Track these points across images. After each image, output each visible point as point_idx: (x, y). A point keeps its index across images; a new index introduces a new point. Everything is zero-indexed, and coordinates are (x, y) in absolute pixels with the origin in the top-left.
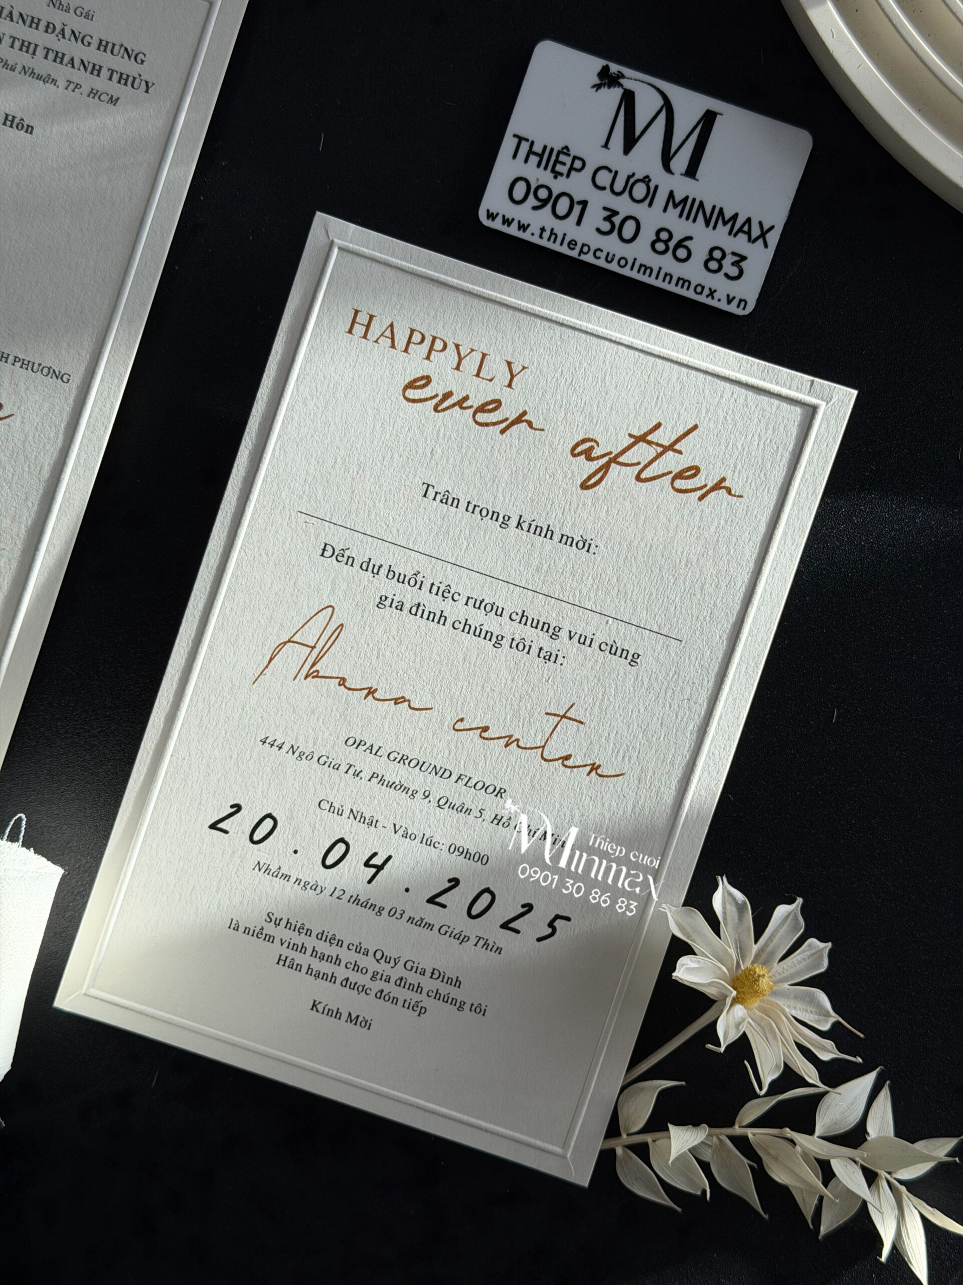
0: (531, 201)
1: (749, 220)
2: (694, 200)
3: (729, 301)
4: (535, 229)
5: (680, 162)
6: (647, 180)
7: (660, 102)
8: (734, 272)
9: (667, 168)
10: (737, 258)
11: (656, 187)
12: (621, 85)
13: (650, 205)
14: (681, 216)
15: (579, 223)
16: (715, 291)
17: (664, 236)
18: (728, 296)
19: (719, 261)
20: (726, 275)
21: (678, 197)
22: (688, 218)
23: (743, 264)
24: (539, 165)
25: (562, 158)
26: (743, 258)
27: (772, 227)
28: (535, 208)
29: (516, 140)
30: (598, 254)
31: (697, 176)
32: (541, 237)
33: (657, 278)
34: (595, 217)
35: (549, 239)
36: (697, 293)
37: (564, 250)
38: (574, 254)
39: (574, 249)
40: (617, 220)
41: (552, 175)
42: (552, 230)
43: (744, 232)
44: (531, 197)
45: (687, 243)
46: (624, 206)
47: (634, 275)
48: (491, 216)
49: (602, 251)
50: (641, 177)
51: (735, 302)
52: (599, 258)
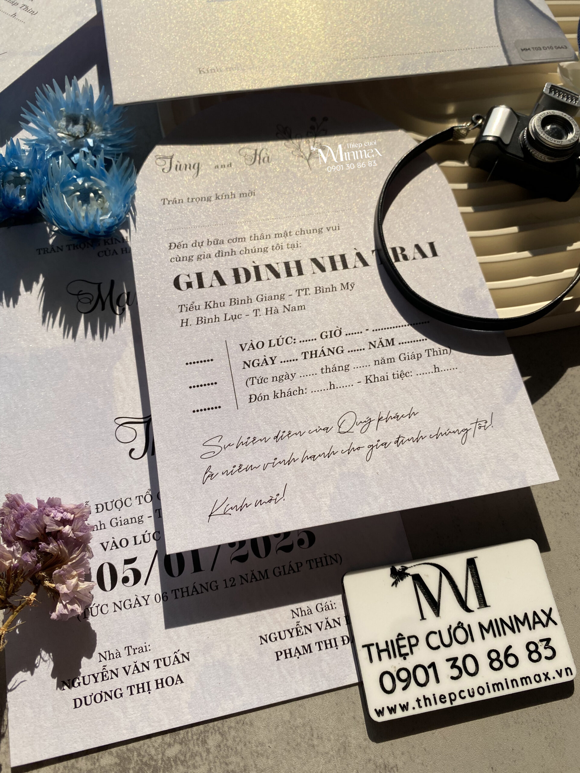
0: (400, 685)
1: (535, 613)
2: (496, 620)
3: (560, 675)
4: (413, 704)
5: (472, 601)
6: (460, 625)
7: (437, 571)
8: (549, 653)
9: (468, 610)
10: (544, 643)
11: (469, 626)
12: (408, 574)
13: (473, 640)
14: (495, 636)
15: (438, 681)
16: (547, 673)
17: (494, 655)
18: (557, 671)
19: (536, 651)
20: (547, 658)
21: (486, 625)
22: (500, 635)
23: (551, 644)
24: (390, 657)
25: (401, 643)
26: (548, 640)
27: (551, 609)
28: (404, 689)
29: (366, 649)
30: (463, 695)
31: (488, 605)
32: (420, 707)
33: (508, 688)
34: (444, 670)
35: (426, 705)
36: (538, 682)
37: (440, 706)
38: (448, 705)
39: (446, 701)
40: (459, 663)
41: (402, 658)
42: (424, 696)
43: (538, 623)
44: (397, 681)
45: (510, 652)
46: (457, 651)
47: (493, 695)
48: (380, 713)
49: (463, 691)
50: (457, 625)
51: (564, 673)
52: (464, 698)
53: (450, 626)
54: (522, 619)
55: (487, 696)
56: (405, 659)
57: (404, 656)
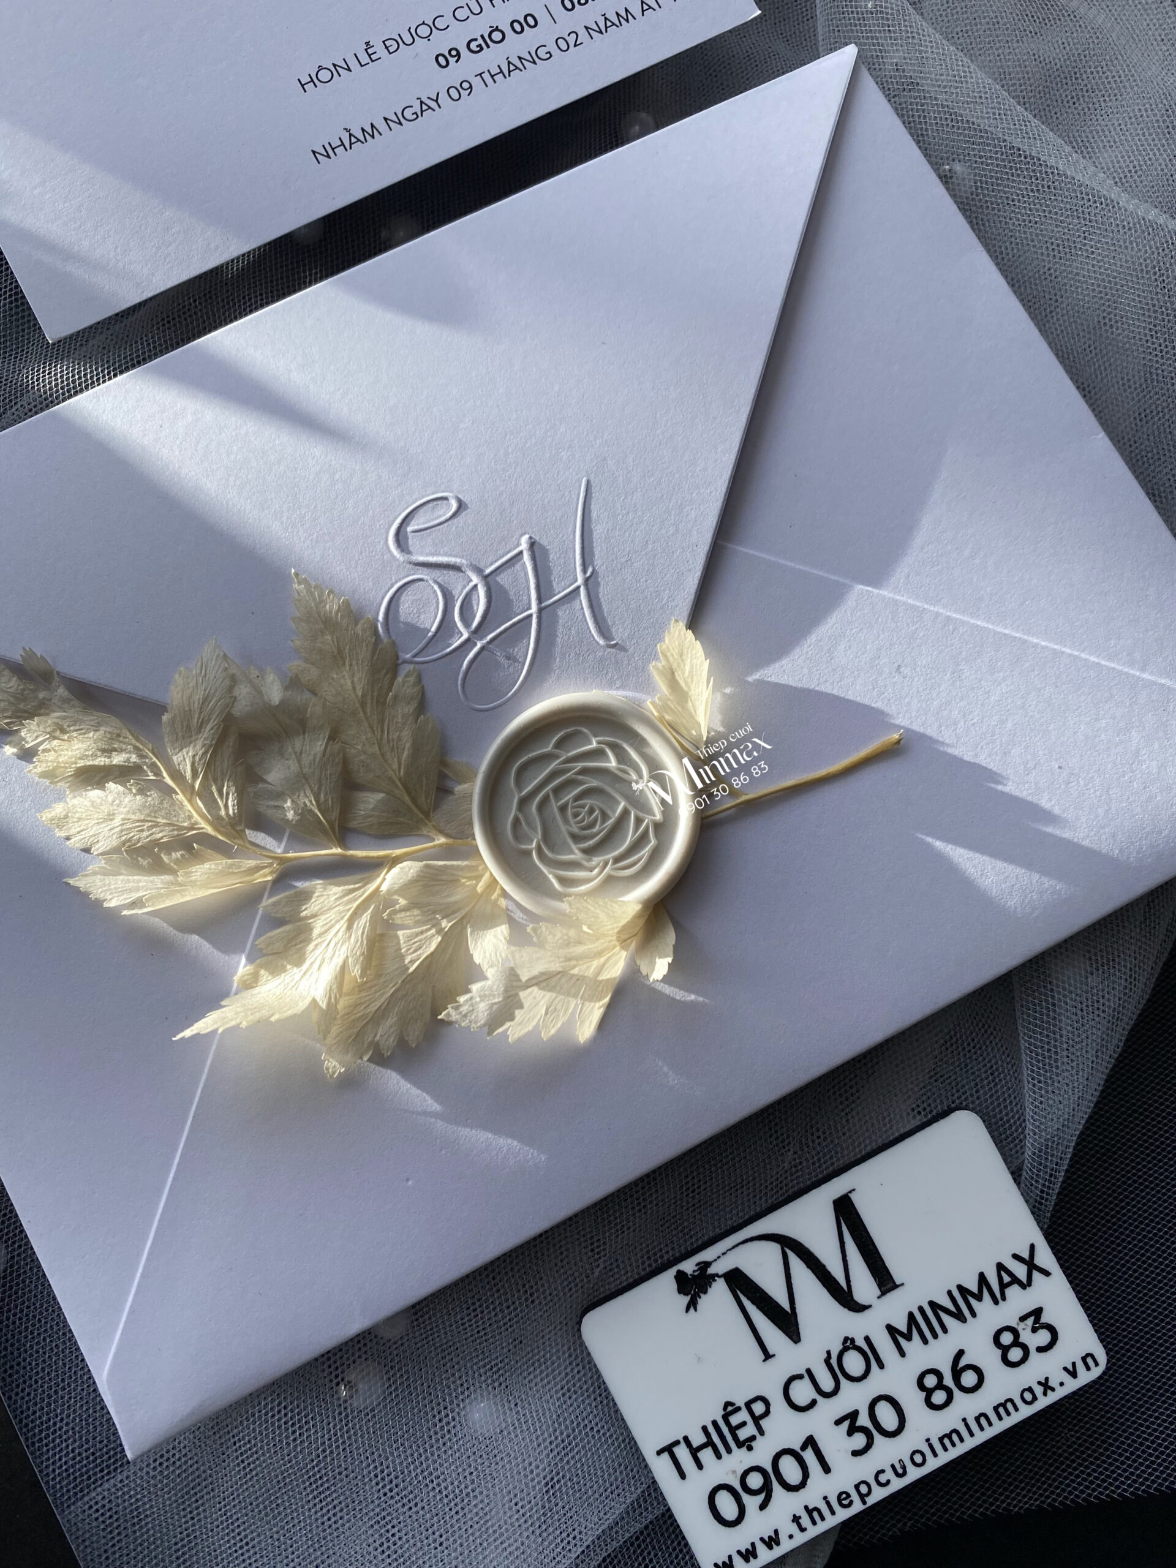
53: (829, 1353)
54: (974, 1289)
55: (933, 1464)
56: (750, 1448)
57: (747, 1444)
